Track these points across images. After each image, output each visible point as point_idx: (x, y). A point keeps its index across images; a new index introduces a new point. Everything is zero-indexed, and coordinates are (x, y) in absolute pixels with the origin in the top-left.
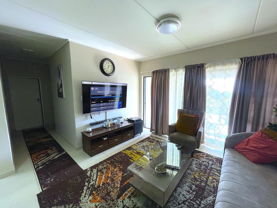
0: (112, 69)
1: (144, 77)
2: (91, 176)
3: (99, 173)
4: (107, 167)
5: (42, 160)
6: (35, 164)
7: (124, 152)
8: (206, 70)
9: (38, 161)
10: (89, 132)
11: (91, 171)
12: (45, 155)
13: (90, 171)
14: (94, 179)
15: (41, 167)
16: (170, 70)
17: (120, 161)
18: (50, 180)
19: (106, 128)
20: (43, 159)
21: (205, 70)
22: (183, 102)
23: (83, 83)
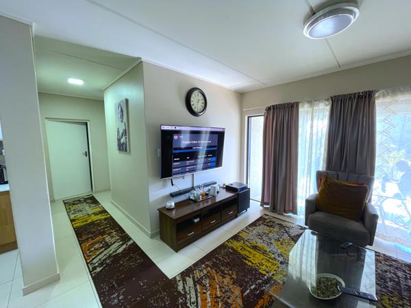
0: (203, 105)
1: (249, 117)
2: (186, 293)
3: (198, 287)
4: (209, 274)
5: (98, 255)
6: (88, 261)
7: (230, 245)
8: (376, 101)
9: (93, 257)
10: (170, 210)
11: (183, 281)
12: (101, 245)
13: (181, 282)
14: (193, 300)
15: (99, 269)
16: (300, 105)
17: (228, 263)
18: (118, 296)
19: (195, 201)
20: (100, 253)
21: (374, 102)
22: (325, 159)
23: (162, 128)
